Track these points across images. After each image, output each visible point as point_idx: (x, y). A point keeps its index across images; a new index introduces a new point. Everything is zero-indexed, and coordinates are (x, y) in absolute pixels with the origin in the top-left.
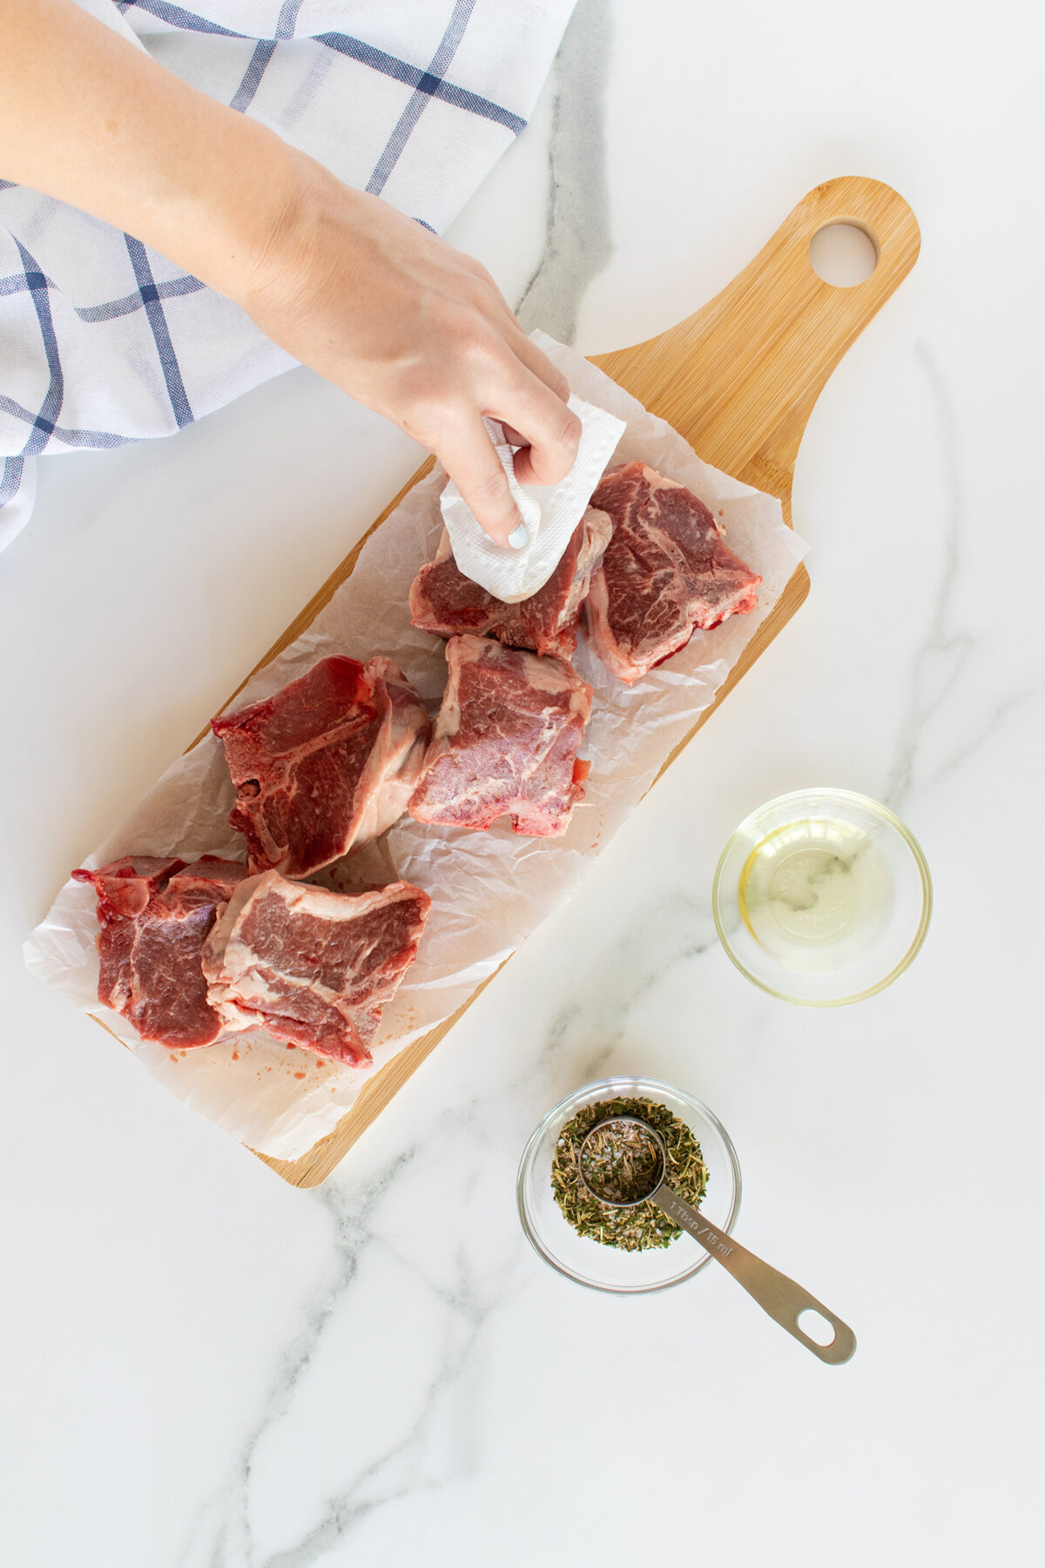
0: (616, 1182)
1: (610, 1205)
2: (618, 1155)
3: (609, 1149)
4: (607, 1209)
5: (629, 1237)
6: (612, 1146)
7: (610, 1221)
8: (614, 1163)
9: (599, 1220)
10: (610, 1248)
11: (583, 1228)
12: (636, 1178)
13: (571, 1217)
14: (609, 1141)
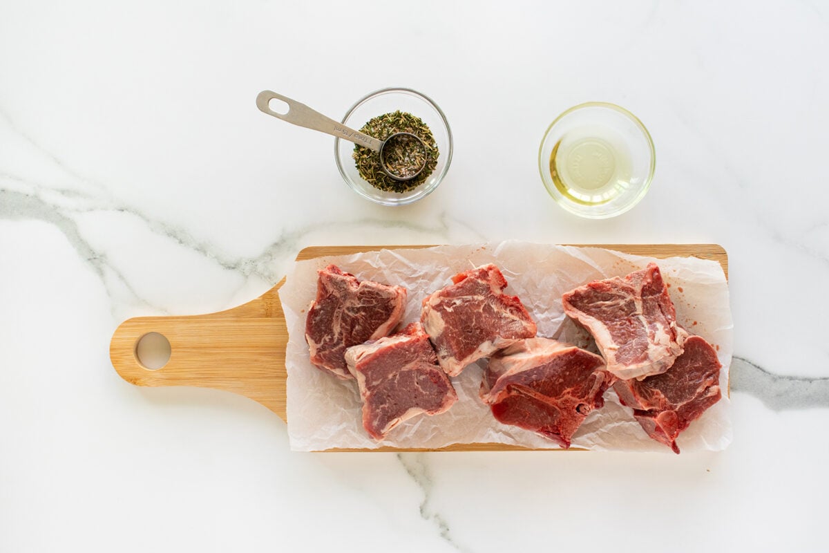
0: (403, 145)
1: (394, 134)
2: (407, 159)
3: (412, 160)
4: (394, 131)
5: (376, 125)
6: (411, 162)
7: (390, 126)
8: (407, 154)
9: (395, 123)
10: (381, 115)
11: (398, 115)
12: (393, 150)
13: (408, 117)
14: (414, 164)
